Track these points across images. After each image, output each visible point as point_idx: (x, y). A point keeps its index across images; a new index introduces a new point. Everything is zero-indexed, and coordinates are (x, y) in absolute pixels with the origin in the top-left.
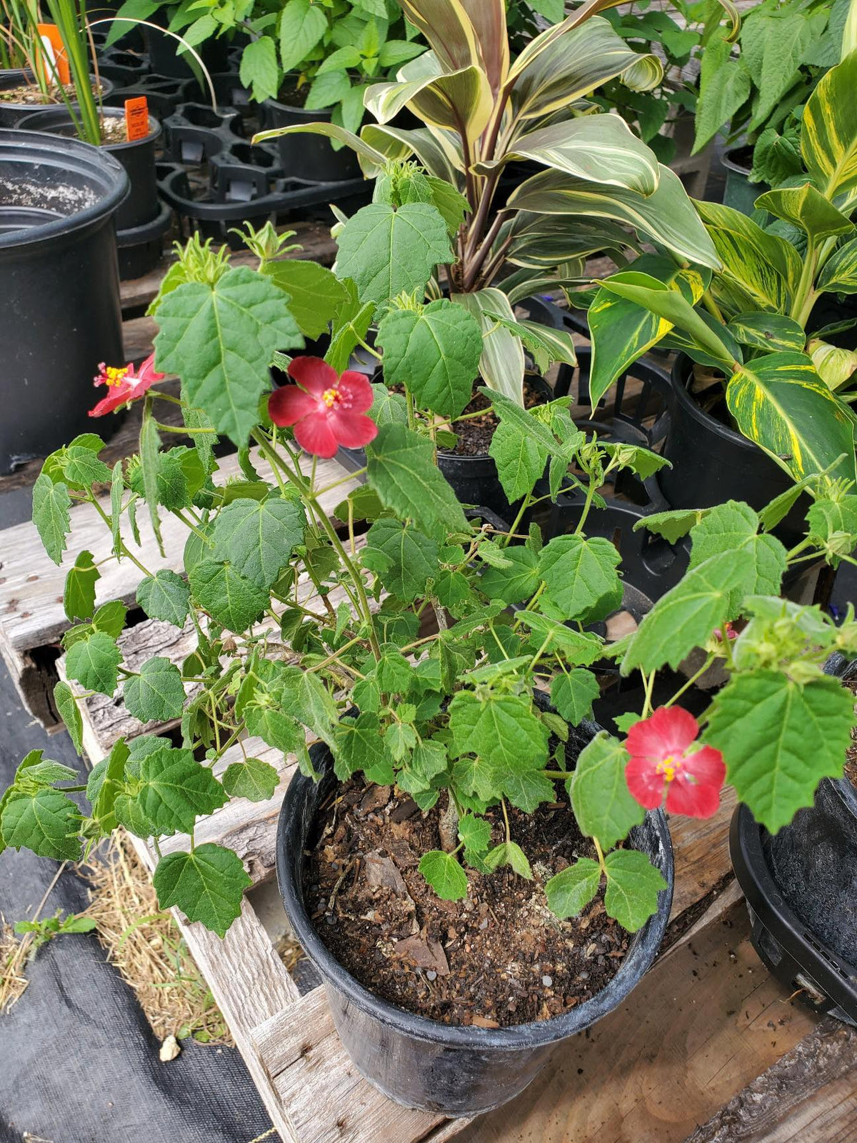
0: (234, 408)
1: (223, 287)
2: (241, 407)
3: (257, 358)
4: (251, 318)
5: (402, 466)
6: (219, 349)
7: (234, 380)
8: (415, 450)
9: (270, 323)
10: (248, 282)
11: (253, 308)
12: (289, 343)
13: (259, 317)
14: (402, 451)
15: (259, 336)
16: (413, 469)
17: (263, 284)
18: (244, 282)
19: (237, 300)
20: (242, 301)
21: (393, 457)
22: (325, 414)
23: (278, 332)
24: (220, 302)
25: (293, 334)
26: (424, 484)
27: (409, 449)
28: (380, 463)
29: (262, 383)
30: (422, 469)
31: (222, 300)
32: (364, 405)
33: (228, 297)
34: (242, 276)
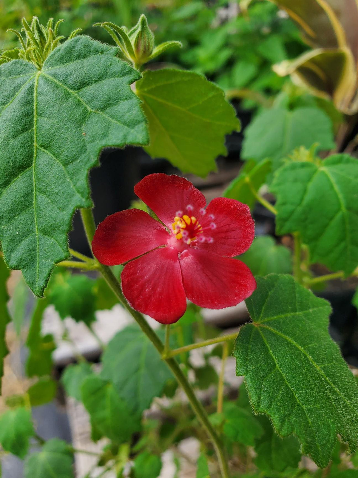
0: (37, 232)
1: (52, 65)
2: (45, 232)
3: (74, 159)
4: (79, 103)
5: (289, 339)
6: (31, 146)
7: (42, 191)
8: (306, 315)
9: (103, 109)
10: (85, 57)
11: (85, 89)
12: (125, 137)
13: (89, 102)
14: (289, 315)
15: (83, 127)
16: (303, 345)
17: (104, 58)
18: (79, 57)
19: (64, 81)
20: (70, 81)
21: (277, 325)
22: (177, 252)
23: (113, 121)
24: (42, 82)
25: (131, 124)
26: (318, 368)
27: (299, 313)
28: (257, 333)
29: (78, 196)
30: (315, 344)
31: (46, 79)
32: (238, 245)
33: (55, 76)
34: (79, 47)
